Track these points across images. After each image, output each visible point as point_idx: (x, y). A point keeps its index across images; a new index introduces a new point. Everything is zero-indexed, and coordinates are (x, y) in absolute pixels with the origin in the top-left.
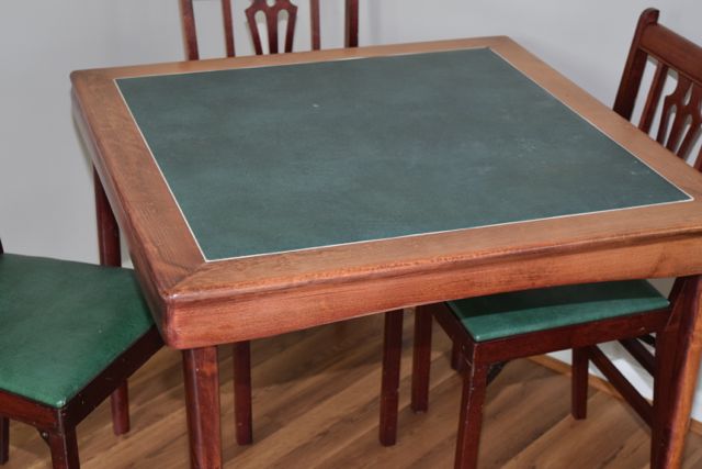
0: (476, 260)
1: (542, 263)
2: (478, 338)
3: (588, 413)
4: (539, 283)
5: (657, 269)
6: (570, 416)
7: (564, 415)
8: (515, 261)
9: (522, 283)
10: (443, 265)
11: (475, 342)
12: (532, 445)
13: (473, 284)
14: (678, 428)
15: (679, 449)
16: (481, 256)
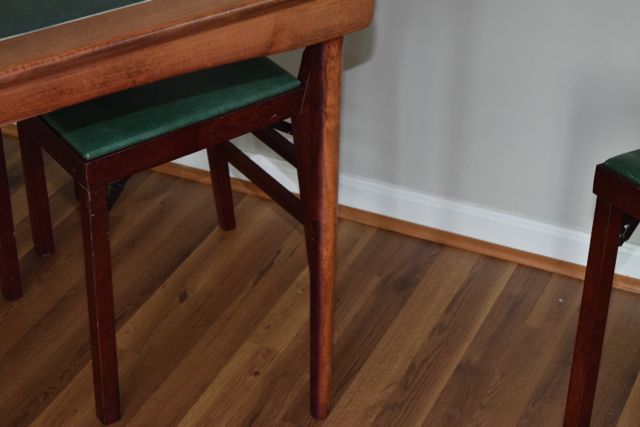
0: (61, 64)
1: (139, 55)
2: (88, 156)
3: (237, 222)
4: (140, 79)
5: (272, 44)
6: (218, 228)
7: (211, 229)
8: (107, 57)
9: (121, 82)
10: (22, 74)
11: (86, 161)
12: (179, 268)
13: (62, 93)
14: (326, 218)
15: (331, 241)
16: (65, 58)
